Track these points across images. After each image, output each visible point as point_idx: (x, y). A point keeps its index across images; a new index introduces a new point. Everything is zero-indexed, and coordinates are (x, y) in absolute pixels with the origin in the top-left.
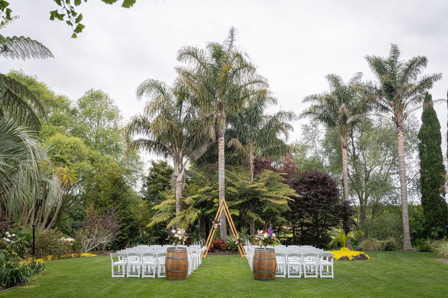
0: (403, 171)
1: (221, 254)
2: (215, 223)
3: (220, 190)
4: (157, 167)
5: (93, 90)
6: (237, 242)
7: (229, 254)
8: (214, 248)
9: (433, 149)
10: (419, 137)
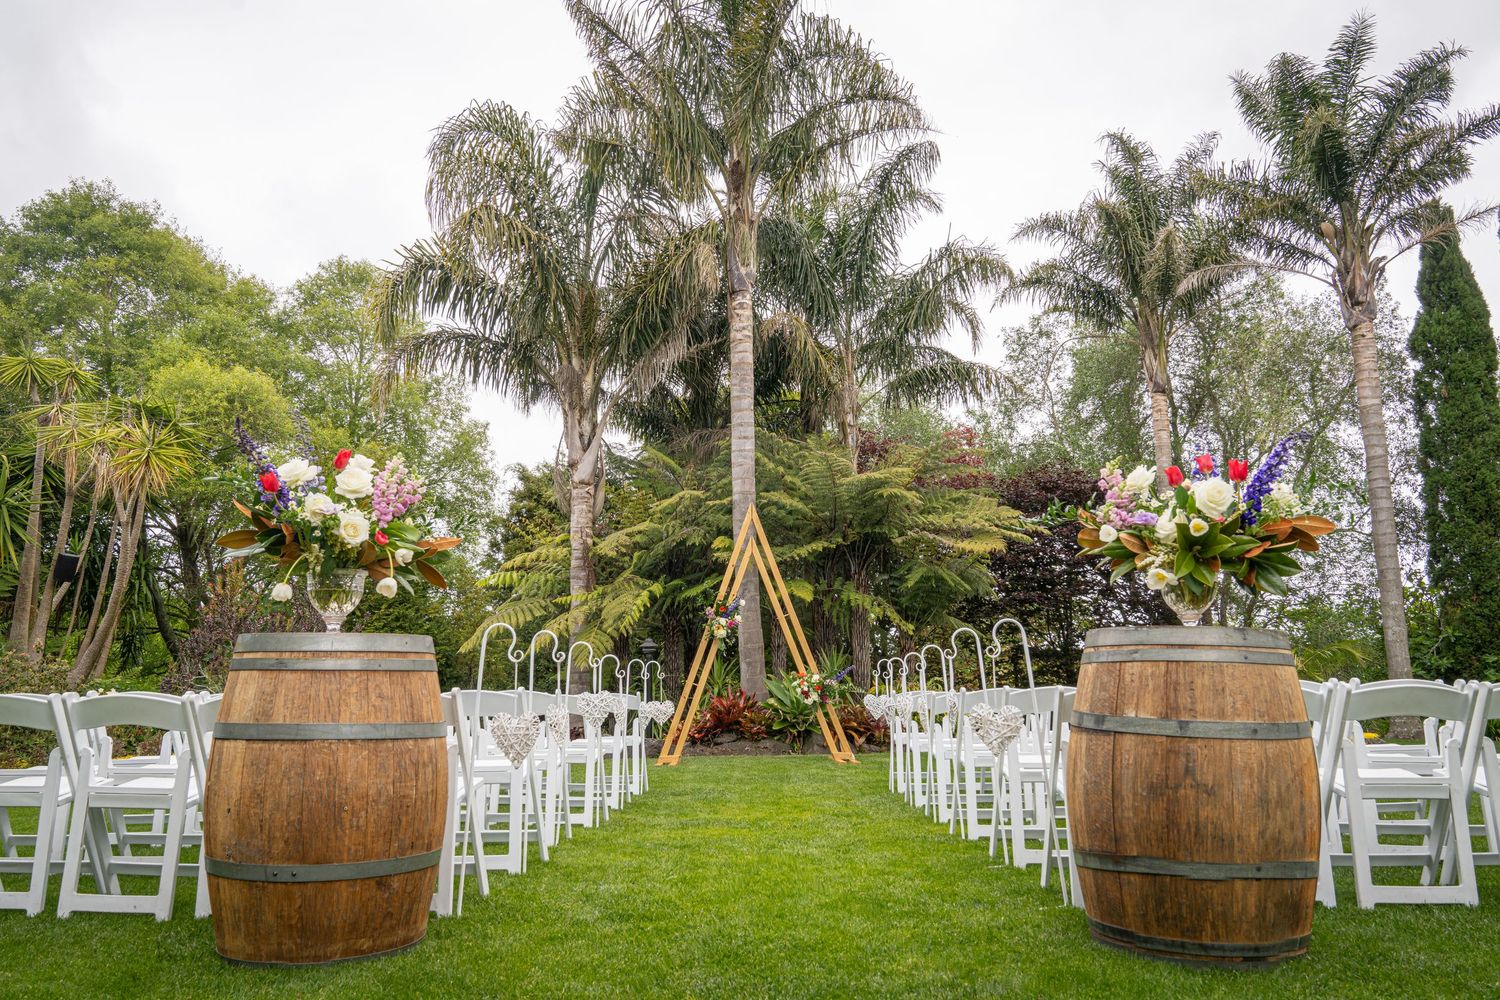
0: (1380, 457)
1: (742, 752)
2: (717, 614)
3: (735, 497)
4: (534, 487)
5: (344, 259)
6: (814, 697)
7: (777, 752)
8: (715, 727)
9: (1472, 385)
10: (1414, 349)
